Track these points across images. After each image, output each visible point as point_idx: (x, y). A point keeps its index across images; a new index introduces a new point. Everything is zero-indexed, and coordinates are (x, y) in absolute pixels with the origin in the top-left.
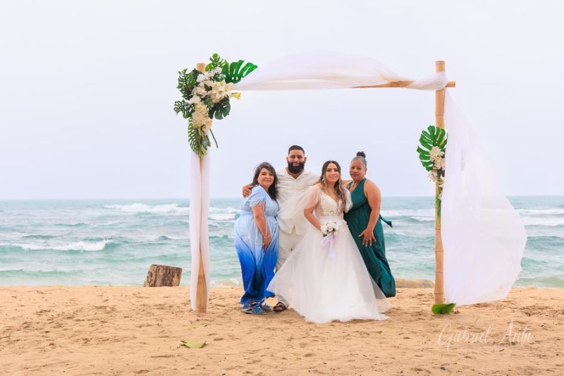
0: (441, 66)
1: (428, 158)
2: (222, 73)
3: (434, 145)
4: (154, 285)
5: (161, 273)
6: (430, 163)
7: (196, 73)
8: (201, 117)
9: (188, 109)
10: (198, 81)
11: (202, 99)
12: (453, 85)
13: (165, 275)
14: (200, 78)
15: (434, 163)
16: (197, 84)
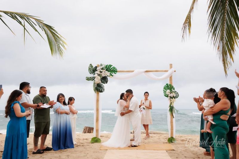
0: (171, 66)
1: (166, 93)
2: (105, 67)
3: (168, 89)
4: (85, 133)
5: (87, 129)
6: (167, 94)
7: (96, 67)
8: (98, 80)
9: (92, 78)
10: (97, 69)
11: (98, 75)
12: (175, 71)
13: (89, 130)
14: (98, 68)
15: (168, 95)
16: (97, 70)
